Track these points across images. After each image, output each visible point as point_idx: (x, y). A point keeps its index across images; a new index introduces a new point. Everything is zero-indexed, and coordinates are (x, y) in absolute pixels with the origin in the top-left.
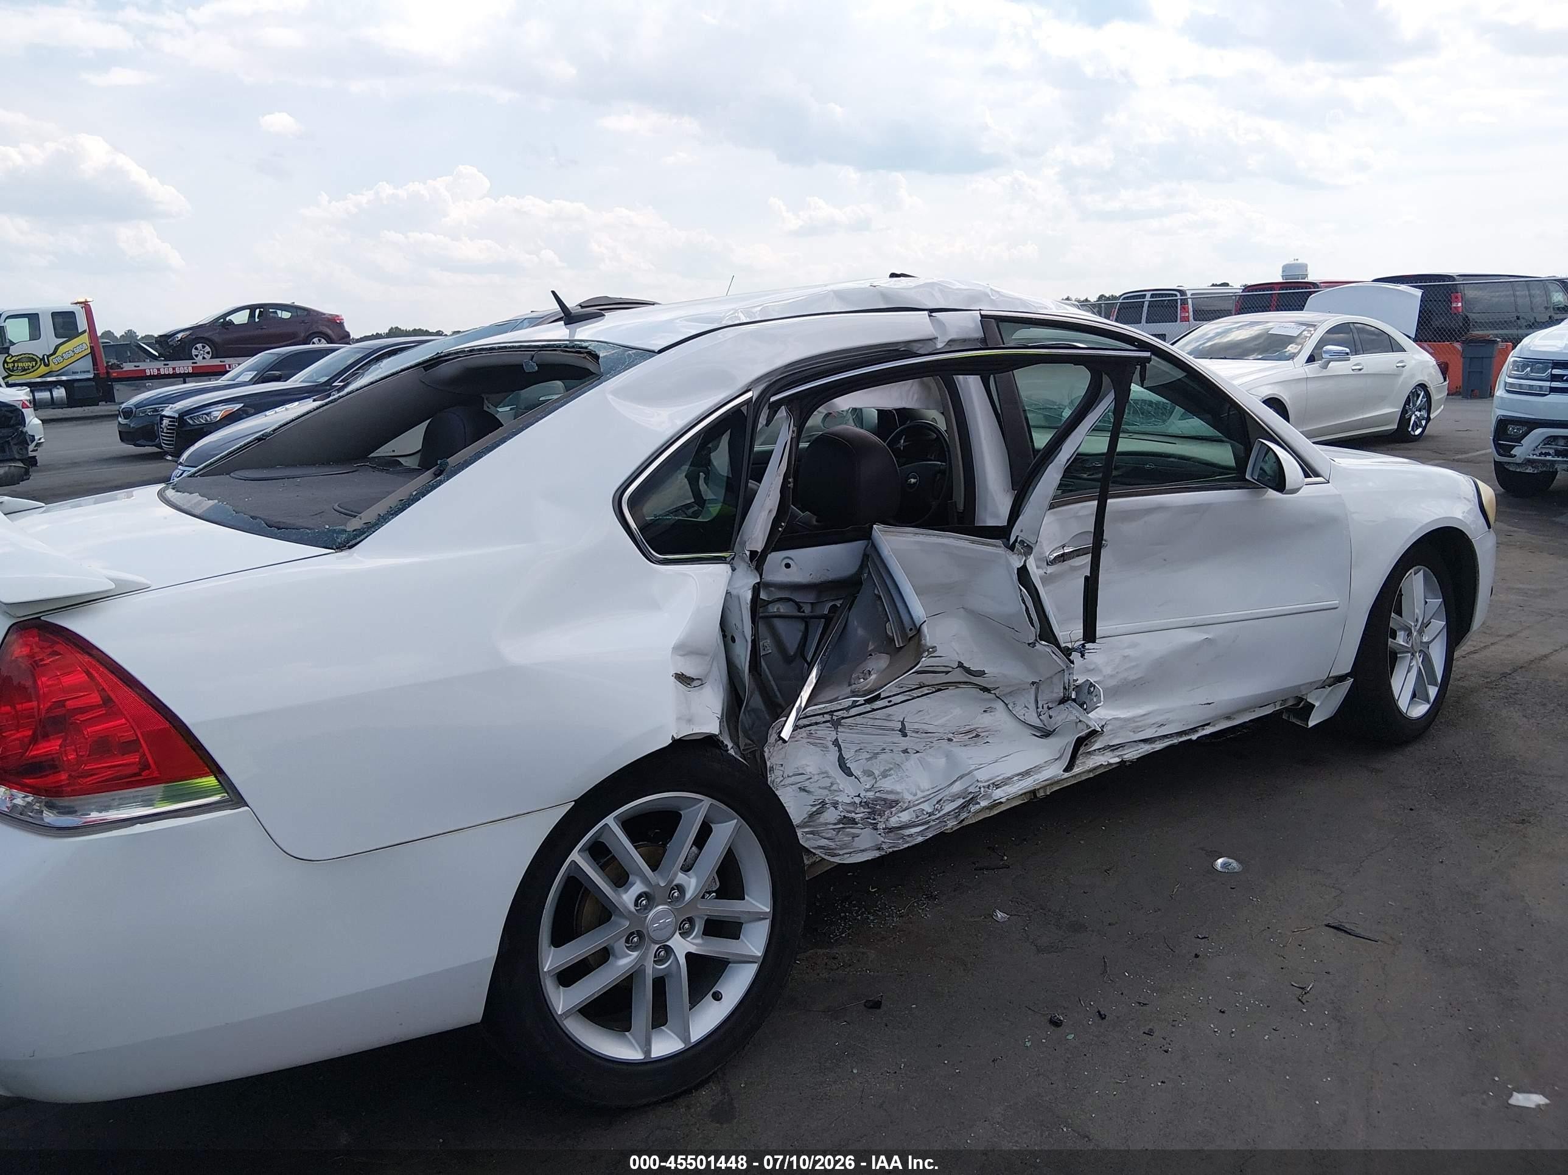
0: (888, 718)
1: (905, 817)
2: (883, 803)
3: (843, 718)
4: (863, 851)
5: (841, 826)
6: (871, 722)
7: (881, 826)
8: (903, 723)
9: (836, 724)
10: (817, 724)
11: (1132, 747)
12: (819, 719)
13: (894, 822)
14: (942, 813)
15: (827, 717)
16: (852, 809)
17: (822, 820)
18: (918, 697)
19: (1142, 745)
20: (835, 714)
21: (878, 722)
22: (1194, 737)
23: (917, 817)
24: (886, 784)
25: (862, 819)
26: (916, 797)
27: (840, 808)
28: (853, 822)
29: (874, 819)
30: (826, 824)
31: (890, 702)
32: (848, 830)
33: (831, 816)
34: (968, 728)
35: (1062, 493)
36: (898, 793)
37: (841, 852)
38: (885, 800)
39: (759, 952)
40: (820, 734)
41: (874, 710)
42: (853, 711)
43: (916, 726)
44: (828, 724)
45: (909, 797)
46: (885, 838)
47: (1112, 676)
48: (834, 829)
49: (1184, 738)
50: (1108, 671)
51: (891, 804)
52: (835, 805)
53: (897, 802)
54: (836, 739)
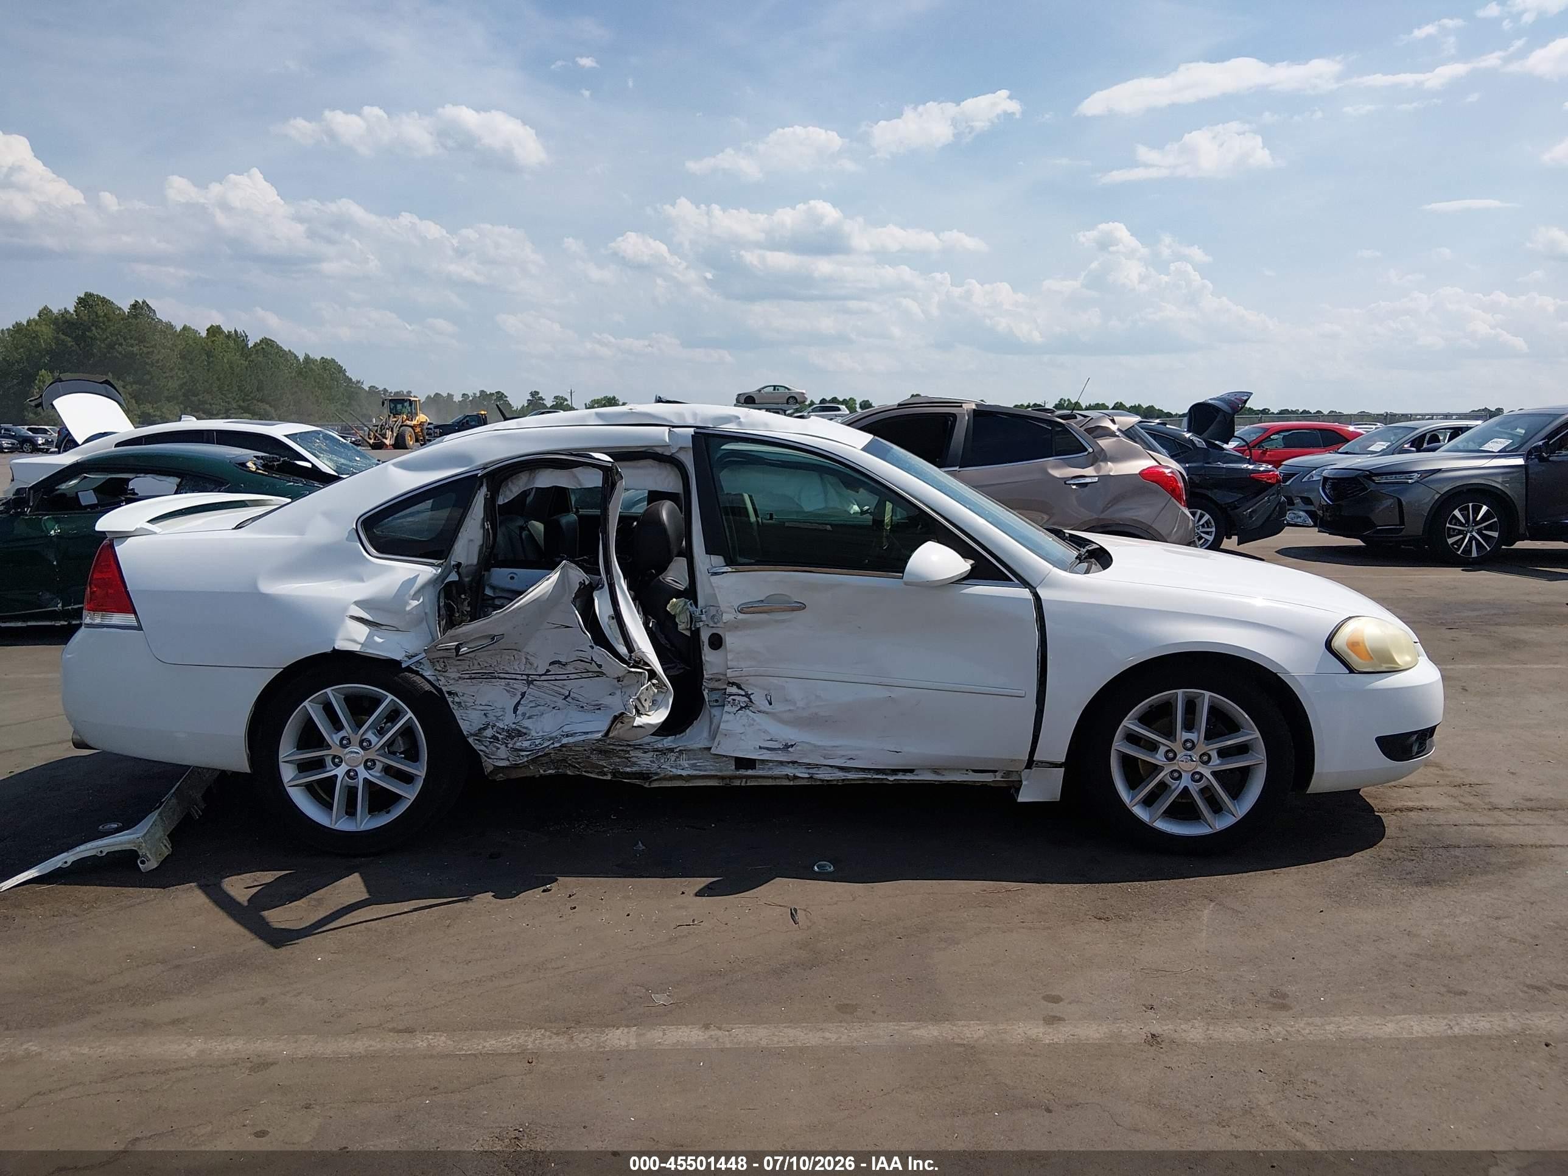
0: (563, 687)
1: (526, 744)
2: (517, 733)
3: (536, 680)
4: (502, 759)
5: (492, 740)
6: (552, 687)
7: (510, 746)
8: (570, 691)
9: (530, 683)
10: (515, 679)
11: (826, 770)
12: (519, 677)
13: (518, 745)
14: (541, 747)
15: (525, 677)
16: (500, 731)
17: (485, 734)
18: (585, 678)
19: (836, 771)
20: (531, 676)
21: (556, 688)
22: (891, 778)
23: (531, 746)
24: (526, 723)
25: (502, 739)
26: (538, 734)
27: (494, 730)
28: (496, 739)
29: (507, 741)
30: (486, 737)
31: (568, 677)
32: (495, 744)
33: (489, 733)
34: (596, 702)
36: (530, 729)
37: (492, 757)
38: (519, 731)
40: (515, 686)
41: (556, 680)
42: (543, 678)
43: (575, 695)
44: (524, 682)
45: (533, 733)
46: (510, 754)
47: (804, 709)
48: (489, 741)
49: (880, 776)
50: (800, 704)
51: (520, 734)
52: (493, 726)
53: (525, 734)
54: (525, 692)
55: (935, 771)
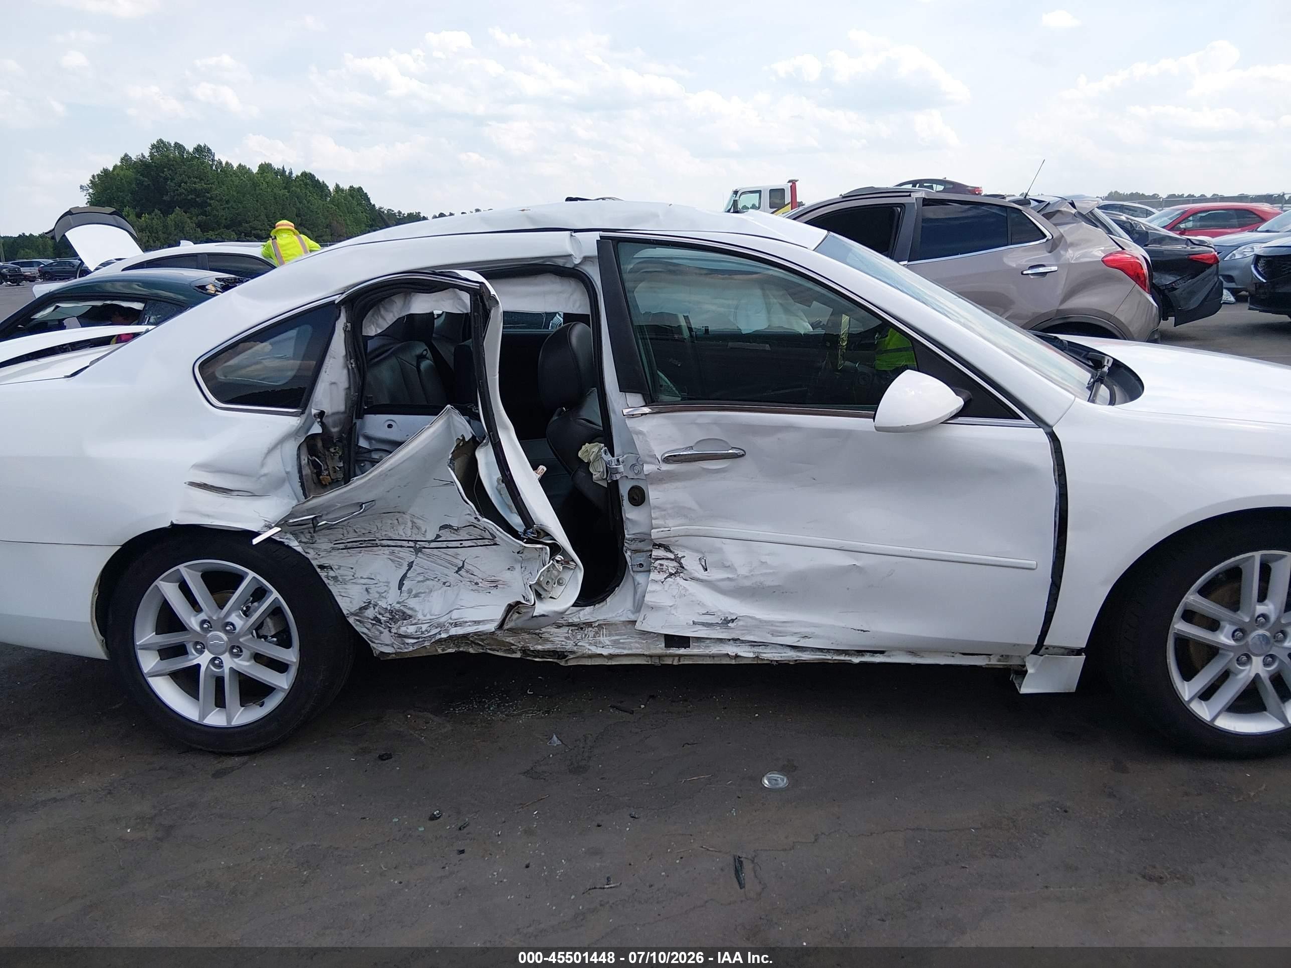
0: (455, 556)
1: (411, 629)
2: (402, 614)
3: (424, 548)
4: (386, 645)
5: (374, 622)
6: (444, 556)
7: (394, 630)
8: (464, 562)
9: (418, 551)
10: (401, 546)
11: (775, 648)
12: (405, 543)
13: (403, 630)
14: (429, 634)
15: (412, 544)
16: (383, 612)
17: (366, 614)
18: (481, 546)
19: (788, 650)
20: (418, 543)
21: (448, 558)
22: (856, 660)
23: (416, 632)
24: (412, 603)
25: (385, 621)
26: (425, 618)
27: (376, 610)
28: (379, 621)
29: (391, 624)
30: (368, 618)
31: (461, 544)
32: (378, 627)
33: (370, 613)
34: (493, 578)
36: (415, 611)
37: (376, 641)
38: (404, 613)
39: (287, 688)
40: (402, 554)
41: (448, 547)
42: (433, 545)
43: (470, 567)
44: (412, 549)
45: (420, 616)
46: (395, 640)
47: (746, 577)
48: (371, 623)
49: (842, 658)
50: (743, 571)
51: (405, 617)
52: (375, 606)
53: (410, 617)
54: (413, 562)
55: (912, 653)
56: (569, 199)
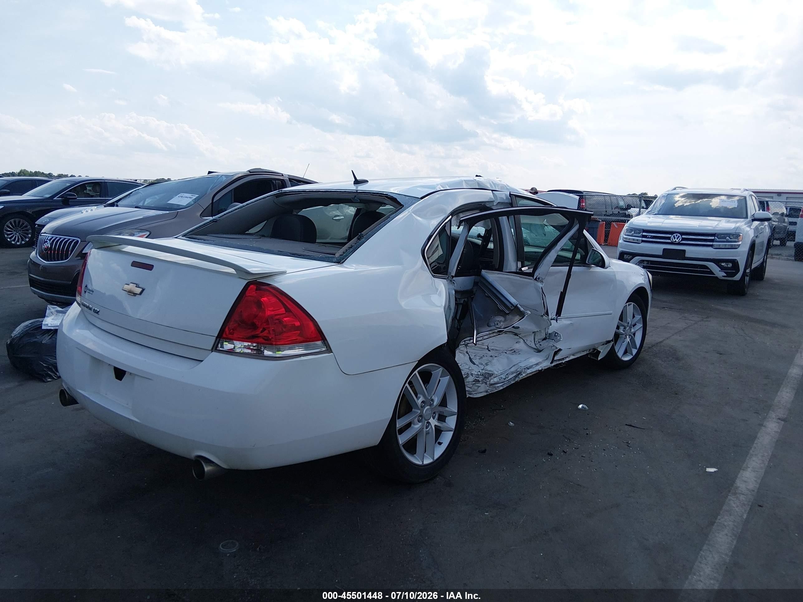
0: (483, 344)
1: (496, 380)
2: (488, 374)
3: (468, 343)
4: (481, 392)
5: (474, 383)
7: (488, 383)
8: (488, 346)
9: (466, 345)
13: (492, 382)
14: (509, 378)
16: (478, 376)
17: (467, 380)
18: (493, 337)
20: (466, 341)
21: (479, 346)
22: (563, 362)
23: (500, 380)
24: (489, 368)
25: (482, 380)
26: (498, 373)
27: (474, 376)
28: (478, 381)
29: (486, 380)
30: (469, 382)
31: (483, 338)
32: (476, 384)
33: (471, 379)
34: (511, 349)
35: (531, 264)
36: (492, 371)
37: (473, 393)
38: (488, 373)
39: (453, 427)
43: (493, 348)
44: (464, 345)
45: (496, 373)
46: (489, 387)
48: (472, 384)
49: (560, 362)
51: (491, 375)
52: (472, 374)
53: (493, 374)
54: (467, 351)
56: (477, 176)
